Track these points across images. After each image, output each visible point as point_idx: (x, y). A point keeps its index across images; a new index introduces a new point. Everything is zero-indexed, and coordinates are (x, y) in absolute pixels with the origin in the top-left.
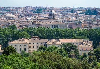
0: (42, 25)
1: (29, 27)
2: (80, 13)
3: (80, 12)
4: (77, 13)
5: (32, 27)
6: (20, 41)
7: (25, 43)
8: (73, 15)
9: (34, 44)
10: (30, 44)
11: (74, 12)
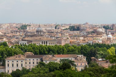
0: (32, 41)
1: (20, 44)
2: (64, 30)
3: (64, 28)
4: (61, 29)
5: (23, 44)
6: (17, 57)
7: (22, 59)
8: (58, 32)
9: (30, 60)
10: (26, 60)
11: (58, 28)
